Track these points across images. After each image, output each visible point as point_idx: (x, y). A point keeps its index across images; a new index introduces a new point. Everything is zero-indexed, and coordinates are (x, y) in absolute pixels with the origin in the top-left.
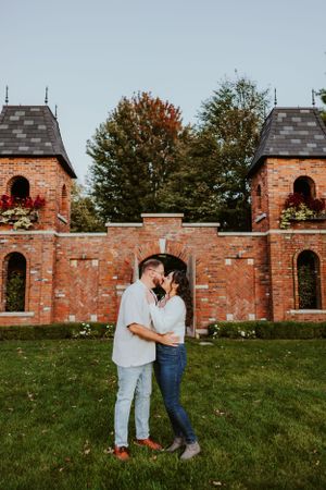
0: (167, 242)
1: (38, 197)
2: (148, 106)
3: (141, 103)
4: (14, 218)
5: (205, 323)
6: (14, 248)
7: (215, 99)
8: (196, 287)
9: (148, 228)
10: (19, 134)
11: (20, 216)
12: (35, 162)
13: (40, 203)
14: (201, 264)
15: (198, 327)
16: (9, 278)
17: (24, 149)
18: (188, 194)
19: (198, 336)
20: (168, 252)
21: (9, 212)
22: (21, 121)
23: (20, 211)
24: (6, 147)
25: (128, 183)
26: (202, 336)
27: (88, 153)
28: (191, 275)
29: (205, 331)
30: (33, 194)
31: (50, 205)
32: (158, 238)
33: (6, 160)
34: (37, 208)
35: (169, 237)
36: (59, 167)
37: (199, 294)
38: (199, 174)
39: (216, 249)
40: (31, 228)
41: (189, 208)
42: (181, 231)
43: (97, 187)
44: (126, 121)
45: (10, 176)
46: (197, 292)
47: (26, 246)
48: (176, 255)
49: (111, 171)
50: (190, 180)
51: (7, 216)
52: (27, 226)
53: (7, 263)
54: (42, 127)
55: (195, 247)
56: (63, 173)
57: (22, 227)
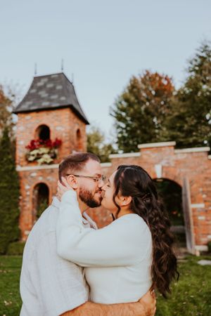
0: (163, 167)
1: (57, 140)
2: (150, 78)
3: (145, 77)
4: (39, 156)
5: (204, 240)
6: (41, 180)
7: (197, 55)
8: (192, 206)
9: (145, 157)
10: (43, 94)
11: (43, 154)
12: (54, 113)
13: (58, 144)
14: (195, 186)
15: (198, 243)
16: (38, 204)
17: (46, 104)
18: (180, 129)
19: (198, 254)
20: (164, 176)
21: (35, 152)
22: (45, 85)
23: (43, 150)
24: (33, 105)
25: (139, 132)
26: (203, 253)
27: (111, 114)
28: (186, 195)
29: (205, 248)
30: (53, 137)
31: (65, 144)
32: (153, 164)
33: (34, 114)
34: (56, 148)
35: (164, 163)
36: (72, 116)
37: (196, 213)
38: (188, 112)
39: (208, 171)
40: (51, 163)
41: (182, 140)
42: (174, 157)
43: (118, 138)
44: (135, 90)
45: (37, 126)
46: (194, 210)
47: (49, 178)
48: (171, 178)
49: (128, 125)
50: (181, 117)
51: (33, 155)
52: (48, 161)
53: (36, 192)
54: (59, 87)
55: (188, 170)
56: (76, 120)
57: (45, 163)
